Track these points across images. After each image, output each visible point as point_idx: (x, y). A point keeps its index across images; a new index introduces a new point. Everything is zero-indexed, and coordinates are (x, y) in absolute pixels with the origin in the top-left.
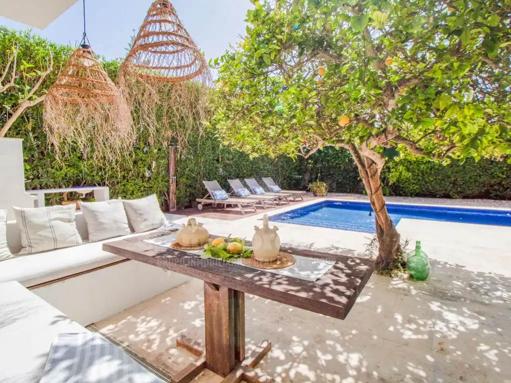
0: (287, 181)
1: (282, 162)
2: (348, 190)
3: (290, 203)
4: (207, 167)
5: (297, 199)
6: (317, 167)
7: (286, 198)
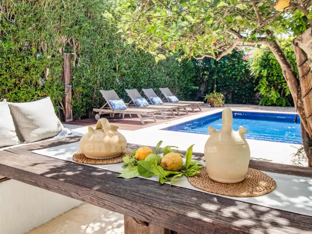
0: (184, 92)
1: (179, 73)
2: (244, 101)
3: (189, 113)
4: (104, 75)
5: (195, 110)
6: (213, 78)
7: (185, 109)
